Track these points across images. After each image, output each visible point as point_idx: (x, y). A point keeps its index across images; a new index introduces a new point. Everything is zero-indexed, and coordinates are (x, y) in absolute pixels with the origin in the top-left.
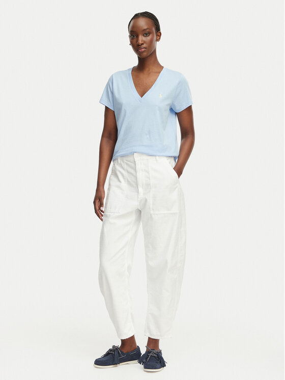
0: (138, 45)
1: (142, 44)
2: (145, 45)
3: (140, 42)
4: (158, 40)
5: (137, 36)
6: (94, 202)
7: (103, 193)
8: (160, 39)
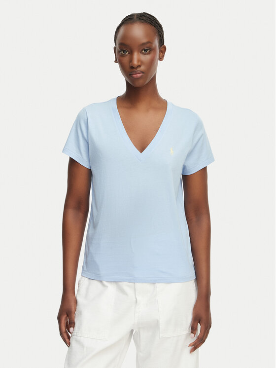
0: (132, 68)
1: (139, 66)
2: (142, 68)
3: (135, 62)
4: (161, 59)
5: (131, 53)
6: (59, 318)
7: (73, 304)
8: (163, 56)
